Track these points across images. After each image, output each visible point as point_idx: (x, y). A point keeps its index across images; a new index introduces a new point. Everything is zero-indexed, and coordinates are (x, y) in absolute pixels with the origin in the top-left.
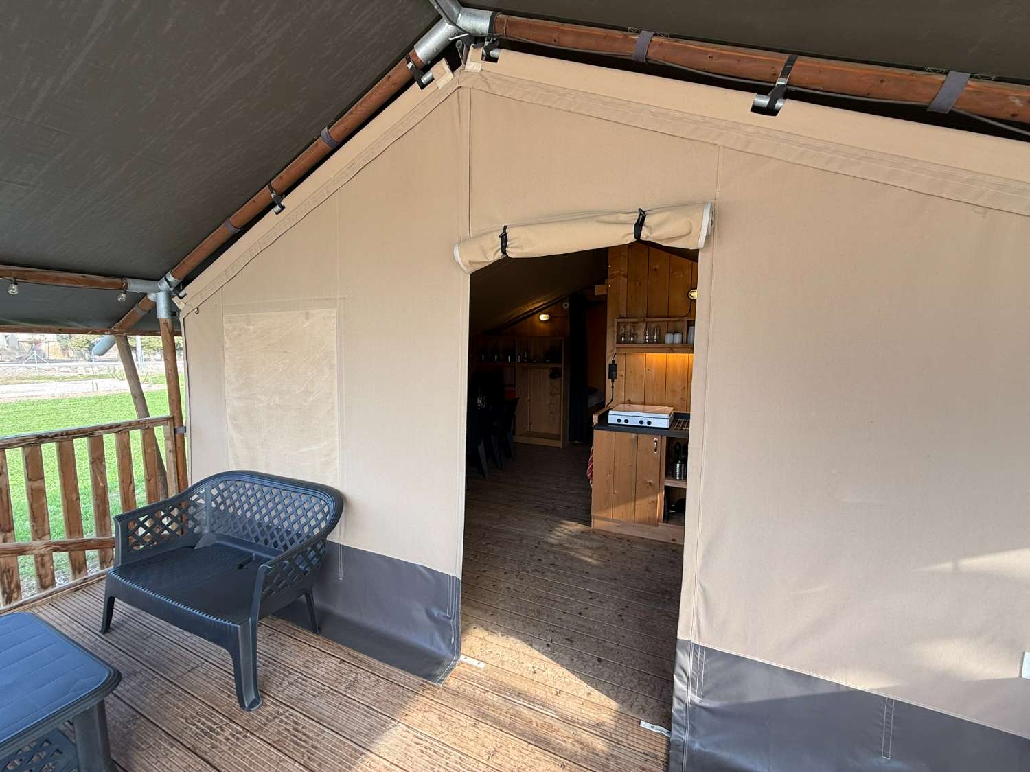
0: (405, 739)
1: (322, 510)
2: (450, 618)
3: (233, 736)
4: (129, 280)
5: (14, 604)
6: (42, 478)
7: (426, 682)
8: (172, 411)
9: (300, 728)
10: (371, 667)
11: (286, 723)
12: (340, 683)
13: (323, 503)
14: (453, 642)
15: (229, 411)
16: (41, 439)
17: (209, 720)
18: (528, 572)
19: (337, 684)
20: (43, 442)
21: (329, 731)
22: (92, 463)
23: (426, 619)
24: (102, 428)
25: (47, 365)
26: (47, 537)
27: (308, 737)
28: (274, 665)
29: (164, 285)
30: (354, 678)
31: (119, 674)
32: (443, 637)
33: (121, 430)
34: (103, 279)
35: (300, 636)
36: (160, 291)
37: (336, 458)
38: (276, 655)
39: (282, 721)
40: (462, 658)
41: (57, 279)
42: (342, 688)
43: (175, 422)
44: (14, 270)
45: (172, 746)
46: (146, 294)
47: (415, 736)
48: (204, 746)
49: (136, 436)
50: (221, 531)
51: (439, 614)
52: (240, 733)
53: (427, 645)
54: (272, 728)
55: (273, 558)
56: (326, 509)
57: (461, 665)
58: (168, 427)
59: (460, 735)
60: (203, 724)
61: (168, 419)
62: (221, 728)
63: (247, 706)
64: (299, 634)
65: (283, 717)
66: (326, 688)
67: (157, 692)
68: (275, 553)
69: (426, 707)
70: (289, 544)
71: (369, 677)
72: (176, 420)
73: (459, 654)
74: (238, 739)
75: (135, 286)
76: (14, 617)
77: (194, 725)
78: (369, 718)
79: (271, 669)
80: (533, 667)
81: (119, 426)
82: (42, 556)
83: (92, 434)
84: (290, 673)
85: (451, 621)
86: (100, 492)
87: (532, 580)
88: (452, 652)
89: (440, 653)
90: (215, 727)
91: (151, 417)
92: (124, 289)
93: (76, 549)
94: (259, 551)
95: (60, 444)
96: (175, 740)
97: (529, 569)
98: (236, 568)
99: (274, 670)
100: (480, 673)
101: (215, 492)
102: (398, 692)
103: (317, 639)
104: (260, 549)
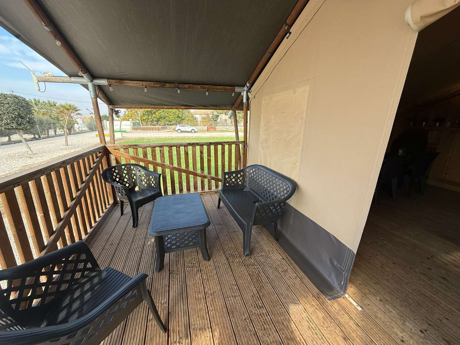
0: (302, 315)
1: (286, 189)
2: (344, 271)
3: (239, 262)
4: (236, 87)
5: (203, 191)
6: (210, 156)
7: (321, 294)
8: (244, 139)
9: (260, 275)
10: (295, 269)
11: (256, 270)
12: (280, 267)
13: (287, 186)
14: (342, 284)
15: (260, 140)
16: (211, 144)
17: (234, 252)
18: (416, 272)
19: (278, 267)
20: (211, 145)
21: (270, 285)
22: (222, 154)
23: (329, 262)
24: (225, 142)
25: (228, 127)
26: (210, 174)
27: (262, 281)
28: (258, 244)
29: (246, 88)
30: (286, 269)
31: (210, 223)
32: (337, 277)
33: (230, 144)
34: (228, 88)
35: (270, 239)
36: (244, 91)
37: (297, 166)
38: (260, 242)
39: (255, 268)
40: (346, 296)
41: (217, 89)
42: (280, 270)
43: (245, 143)
44: (207, 87)
45: (223, 254)
46: (240, 93)
47: (307, 316)
48: (231, 260)
49: (233, 146)
50: (251, 187)
51: (337, 265)
52: (241, 263)
53: (326, 276)
54: (251, 268)
55: (264, 202)
56: (288, 189)
57: (345, 299)
58: (242, 145)
59: (334, 336)
60: (232, 252)
61: (243, 142)
62: (237, 257)
63: (245, 255)
64: (270, 238)
65: (255, 267)
66: (274, 266)
67: (224, 234)
68: (265, 201)
69: (317, 307)
70: (271, 200)
71: (293, 273)
72: (245, 142)
73: (345, 292)
74: (240, 264)
75: (237, 89)
76: (195, 194)
77: (230, 251)
78: (288, 291)
79: (257, 246)
80: (402, 337)
81: (229, 142)
82: (209, 180)
83: (222, 144)
84: (263, 251)
85: (344, 273)
86: (223, 164)
87: (417, 279)
88: (341, 289)
89: (334, 285)
90: (235, 255)
91: (240, 140)
92: (234, 91)
93: (217, 180)
94: (261, 198)
95: (215, 146)
96: (224, 253)
97: (417, 271)
98: (253, 202)
99: (258, 247)
100: (357, 312)
101: (251, 171)
102: (305, 289)
103: (276, 243)
104: (262, 198)
